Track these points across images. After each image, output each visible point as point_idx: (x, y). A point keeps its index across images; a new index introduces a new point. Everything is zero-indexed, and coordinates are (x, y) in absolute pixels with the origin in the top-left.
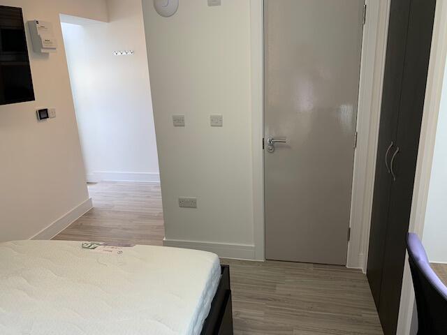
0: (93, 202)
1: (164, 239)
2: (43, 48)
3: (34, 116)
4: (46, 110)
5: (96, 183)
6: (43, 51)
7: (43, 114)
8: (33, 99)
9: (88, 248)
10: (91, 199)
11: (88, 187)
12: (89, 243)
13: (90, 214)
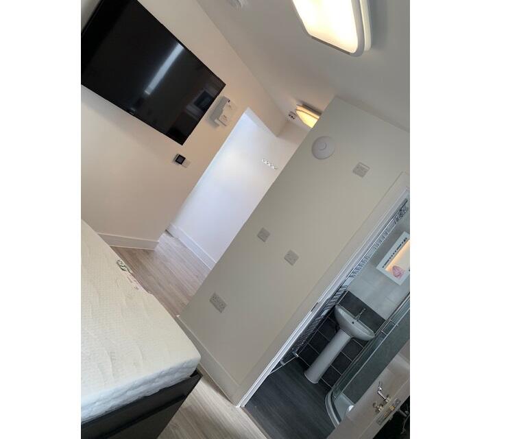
0: (158, 246)
1: (178, 316)
2: (218, 119)
3: (173, 156)
4: (184, 159)
5: (172, 236)
6: (216, 121)
7: (180, 160)
8: (182, 144)
9: (120, 266)
10: (158, 243)
11: (164, 234)
12: (124, 264)
13: (148, 253)
